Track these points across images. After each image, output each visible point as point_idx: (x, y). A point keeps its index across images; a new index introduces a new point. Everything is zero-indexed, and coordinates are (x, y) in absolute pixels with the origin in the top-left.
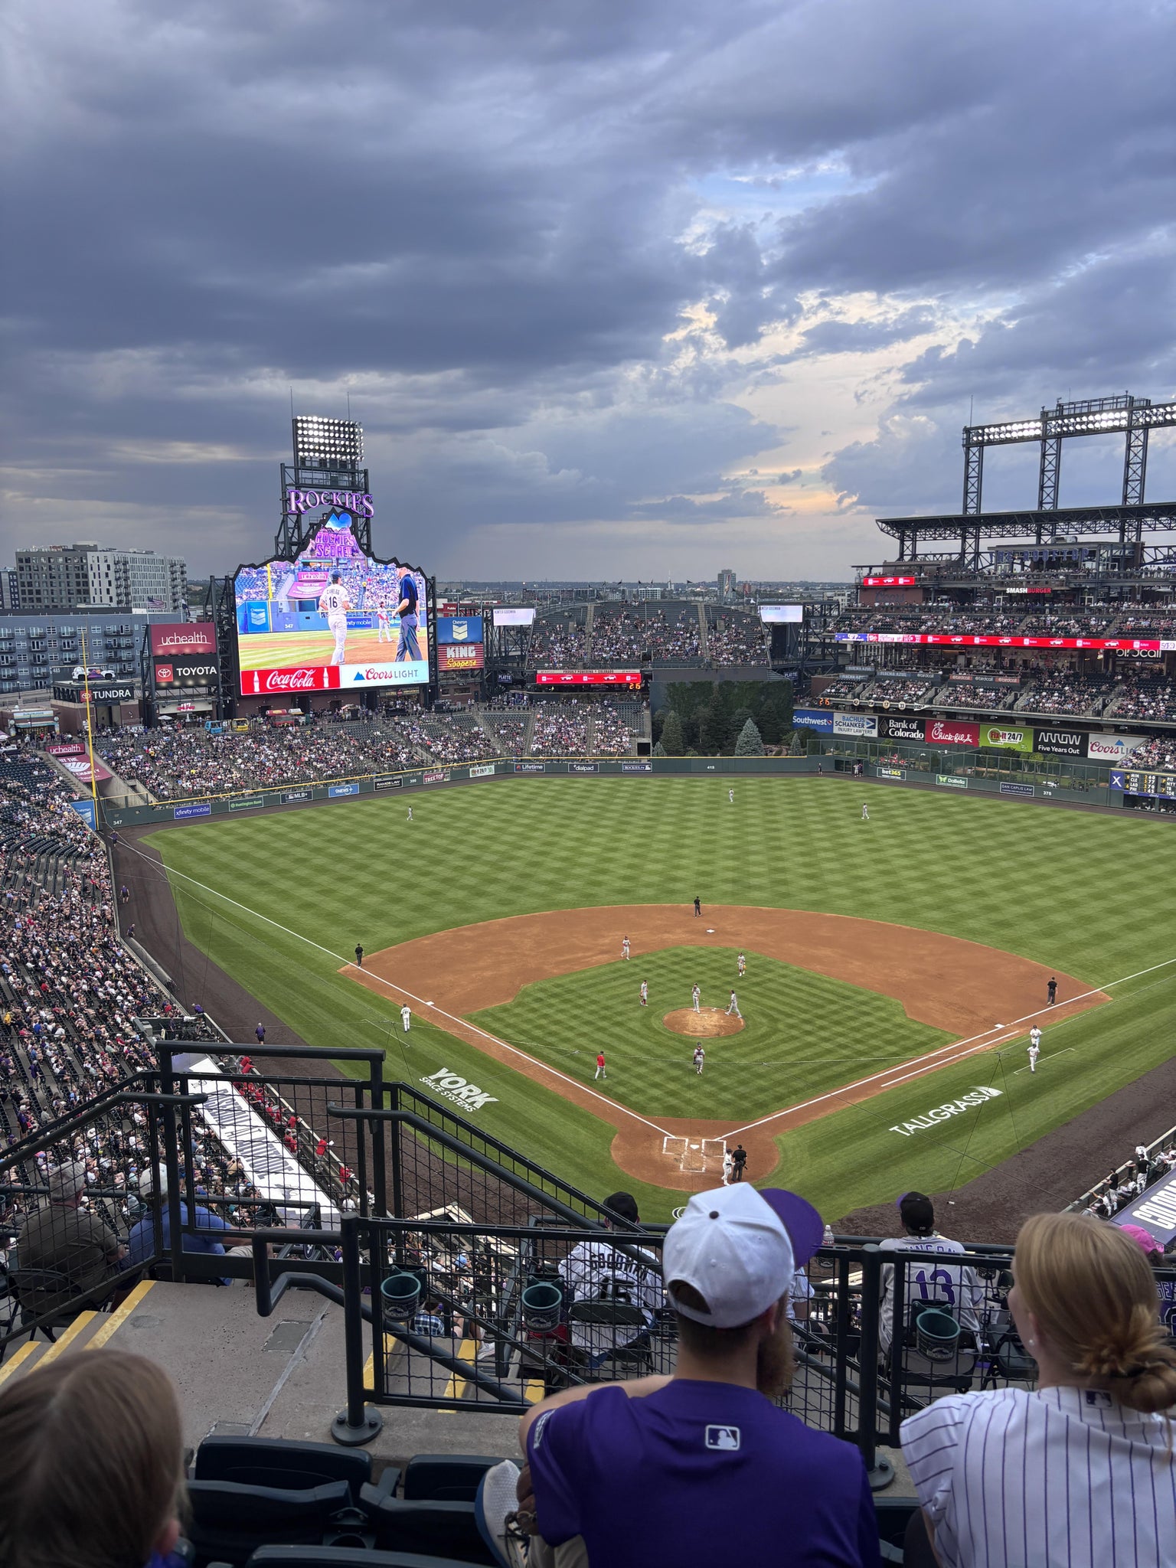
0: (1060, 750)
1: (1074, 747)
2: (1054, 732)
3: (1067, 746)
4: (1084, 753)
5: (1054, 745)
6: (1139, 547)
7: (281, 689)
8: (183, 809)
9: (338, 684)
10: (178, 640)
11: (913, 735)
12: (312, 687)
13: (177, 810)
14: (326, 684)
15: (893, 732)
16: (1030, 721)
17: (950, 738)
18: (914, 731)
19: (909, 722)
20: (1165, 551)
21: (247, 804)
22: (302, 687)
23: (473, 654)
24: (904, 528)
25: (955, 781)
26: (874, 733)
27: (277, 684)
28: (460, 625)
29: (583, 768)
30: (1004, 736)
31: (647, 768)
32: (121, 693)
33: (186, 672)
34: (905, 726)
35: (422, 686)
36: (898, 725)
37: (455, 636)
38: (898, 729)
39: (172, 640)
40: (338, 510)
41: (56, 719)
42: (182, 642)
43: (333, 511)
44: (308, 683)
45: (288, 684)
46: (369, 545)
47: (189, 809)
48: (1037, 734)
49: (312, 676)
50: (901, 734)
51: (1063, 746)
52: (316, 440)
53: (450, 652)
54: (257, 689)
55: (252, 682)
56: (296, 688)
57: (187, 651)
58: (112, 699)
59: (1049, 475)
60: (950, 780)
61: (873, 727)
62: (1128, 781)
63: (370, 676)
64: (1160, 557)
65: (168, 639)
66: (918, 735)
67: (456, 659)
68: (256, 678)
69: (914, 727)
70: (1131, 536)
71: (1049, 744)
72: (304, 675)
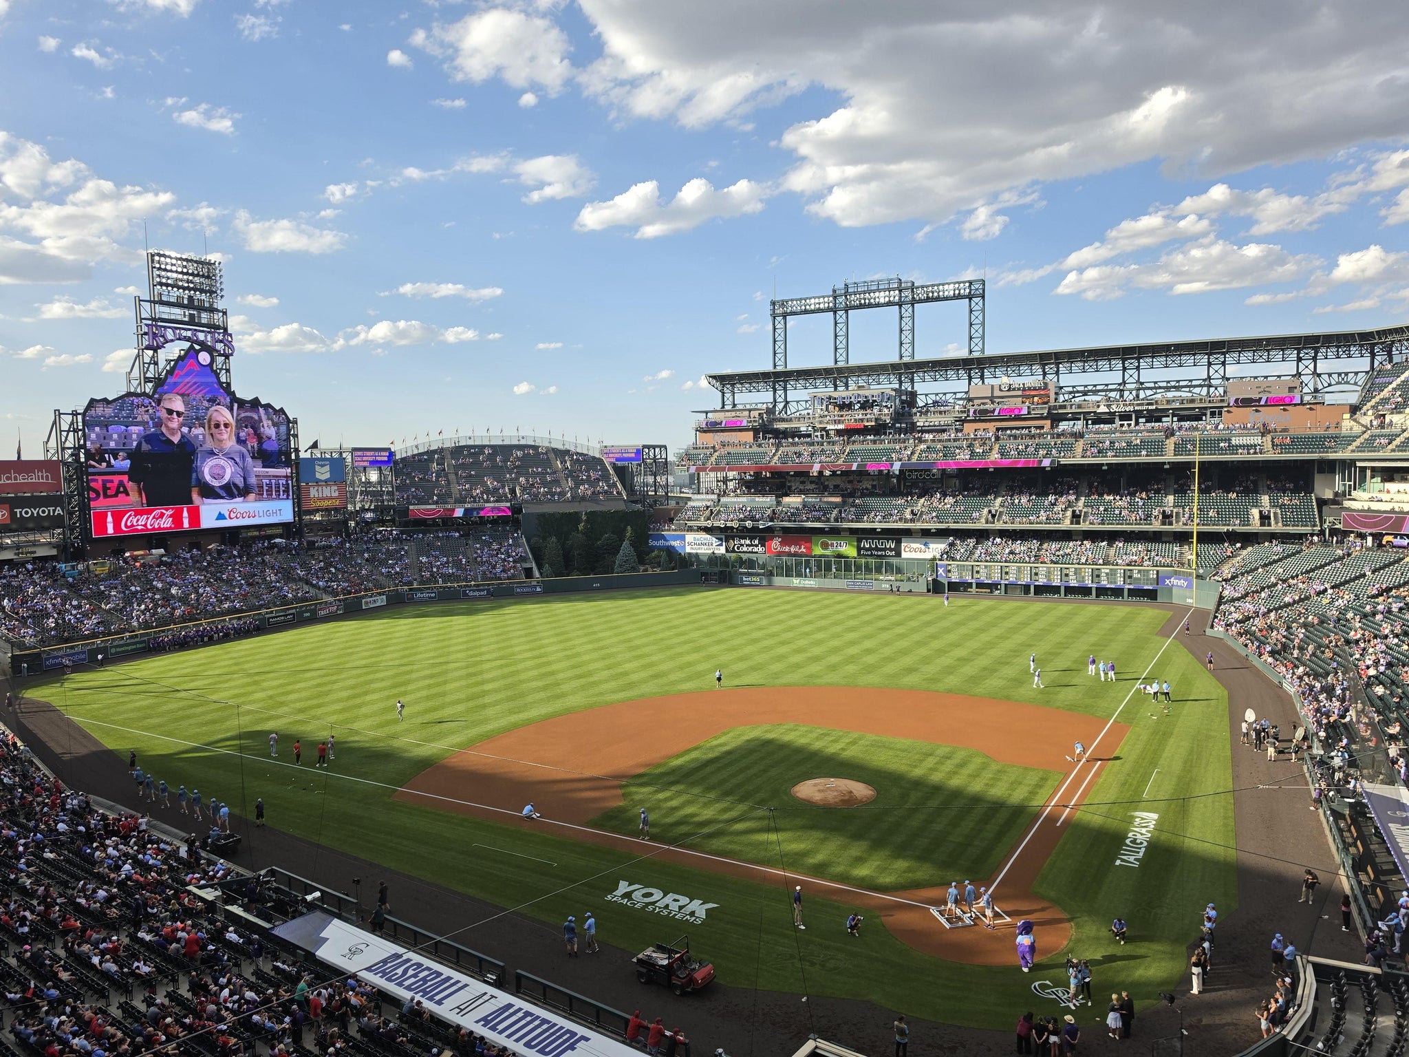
0: (880, 553)
1: (891, 550)
2: (873, 539)
3: (885, 549)
4: (898, 554)
5: (873, 549)
6: (913, 395)
7: (137, 530)
9: (198, 524)
10: (16, 478)
11: (756, 549)
12: (170, 528)
14: (186, 524)
15: (738, 548)
16: (853, 531)
17: (787, 549)
18: (757, 546)
19: (751, 539)
20: (933, 397)
22: (160, 528)
23: (336, 494)
24: (725, 381)
25: (807, 582)
26: (722, 550)
27: (132, 525)
28: (322, 466)
29: (477, 593)
30: (832, 545)
31: (538, 589)
33: (27, 513)
34: (748, 542)
35: (285, 525)
36: (742, 542)
37: (318, 476)
38: (742, 545)
40: (197, 347)
42: (20, 480)
43: (191, 347)
44: (166, 523)
45: (145, 525)
46: (229, 384)
48: (859, 541)
49: (171, 516)
50: (745, 549)
51: (881, 550)
52: (175, 275)
53: (313, 492)
54: (110, 530)
55: (106, 522)
56: (154, 529)
59: (840, 340)
60: (803, 582)
61: (721, 545)
62: (949, 571)
63: (233, 515)
64: (930, 401)
66: (759, 549)
67: (320, 499)
68: (110, 519)
69: (757, 542)
70: (907, 386)
71: (870, 549)
72: (162, 515)
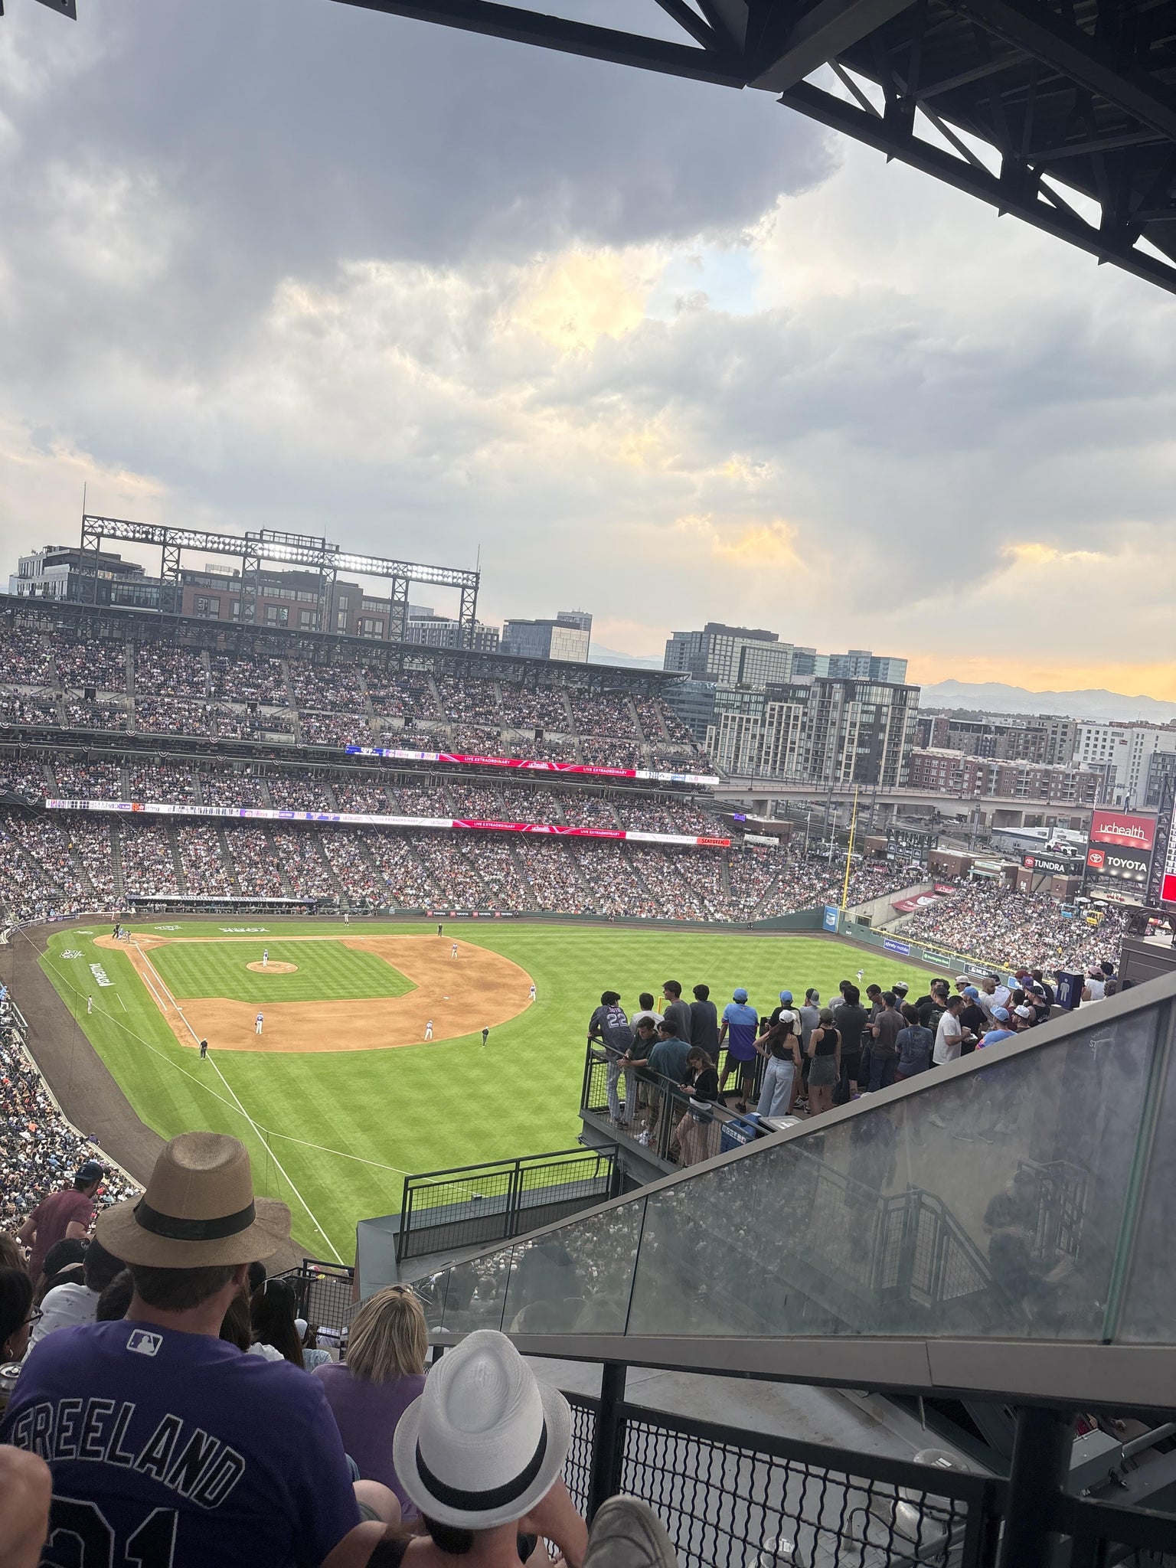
8: (891, 943)
10: (1115, 831)
13: (887, 941)
21: (937, 960)
32: (1056, 867)
39: (1110, 829)
41: (1001, 874)
42: (1119, 833)
47: (895, 944)
57: (1120, 842)
58: (1049, 870)
65: (1106, 828)
